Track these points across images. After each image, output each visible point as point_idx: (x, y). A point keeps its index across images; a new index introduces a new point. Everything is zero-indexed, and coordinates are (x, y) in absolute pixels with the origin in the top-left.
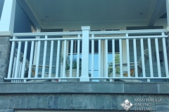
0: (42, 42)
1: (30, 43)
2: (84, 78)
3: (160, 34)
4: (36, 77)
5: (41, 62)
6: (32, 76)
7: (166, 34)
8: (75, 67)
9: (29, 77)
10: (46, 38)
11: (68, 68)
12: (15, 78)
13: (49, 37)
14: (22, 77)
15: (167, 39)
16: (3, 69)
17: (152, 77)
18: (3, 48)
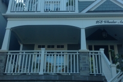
0: (22, 55)
1: (16, 56)
2: (41, 73)
3: (76, 53)
4: (18, 72)
5: (21, 65)
6: (17, 71)
7: (79, 52)
8: (37, 67)
9: (15, 72)
10: (24, 53)
11: (34, 68)
12: (9, 72)
13: (26, 53)
14: (12, 72)
15: (79, 55)
16: (3, 68)
17: (71, 73)
18: (3, 58)
